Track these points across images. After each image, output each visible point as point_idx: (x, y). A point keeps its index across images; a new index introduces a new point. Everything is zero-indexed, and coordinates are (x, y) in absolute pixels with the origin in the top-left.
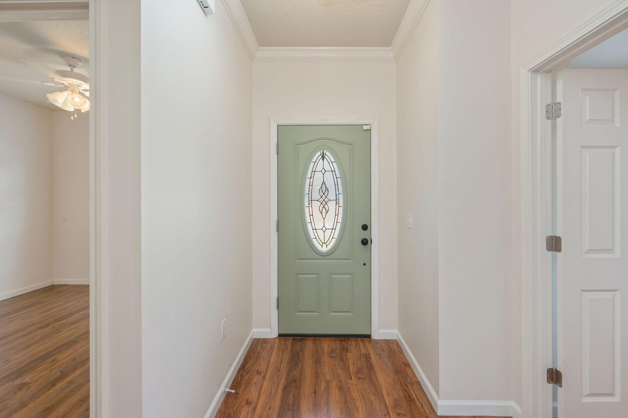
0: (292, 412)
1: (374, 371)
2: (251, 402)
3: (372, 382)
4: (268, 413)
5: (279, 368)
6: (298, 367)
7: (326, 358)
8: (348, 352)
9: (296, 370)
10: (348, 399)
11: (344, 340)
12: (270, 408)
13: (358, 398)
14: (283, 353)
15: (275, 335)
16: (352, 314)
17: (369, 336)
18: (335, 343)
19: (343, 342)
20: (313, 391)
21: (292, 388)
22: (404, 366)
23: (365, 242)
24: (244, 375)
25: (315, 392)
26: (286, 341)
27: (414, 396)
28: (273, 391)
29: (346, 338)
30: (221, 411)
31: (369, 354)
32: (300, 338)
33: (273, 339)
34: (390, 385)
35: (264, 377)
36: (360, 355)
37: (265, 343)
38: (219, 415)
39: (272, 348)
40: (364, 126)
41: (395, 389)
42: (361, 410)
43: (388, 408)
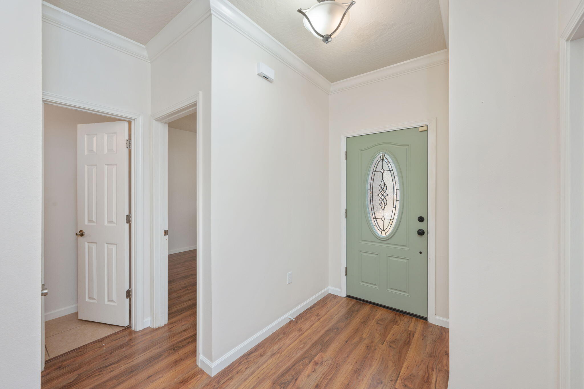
0: (322, 347)
1: (409, 347)
2: (301, 331)
3: (400, 353)
4: (307, 341)
5: (332, 317)
6: (347, 321)
7: (372, 323)
8: (396, 324)
9: (343, 322)
10: (369, 356)
11: (399, 315)
12: (310, 338)
13: (378, 359)
14: (342, 309)
15: (344, 295)
16: (408, 294)
17: (425, 319)
18: (389, 314)
19: (397, 316)
20: (346, 340)
21: (333, 332)
22: (444, 354)
23: (421, 233)
24: (308, 313)
25: (347, 341)
26: (350, 301)
27: (434, 380)
28: (319, 330)
29: (402, 314)
30: (282, 328)
31: (415, 332)
32: (362, 302)
33: (342, 297)
34: (415, 362)
35: (319, 319)
36: (405, 330)
37: (335, 298)
38: (280, 330)
39: (337, 303)
40: (419, 128)
41: (418, 367)
42: (373, 368)
43: (399, 377)
